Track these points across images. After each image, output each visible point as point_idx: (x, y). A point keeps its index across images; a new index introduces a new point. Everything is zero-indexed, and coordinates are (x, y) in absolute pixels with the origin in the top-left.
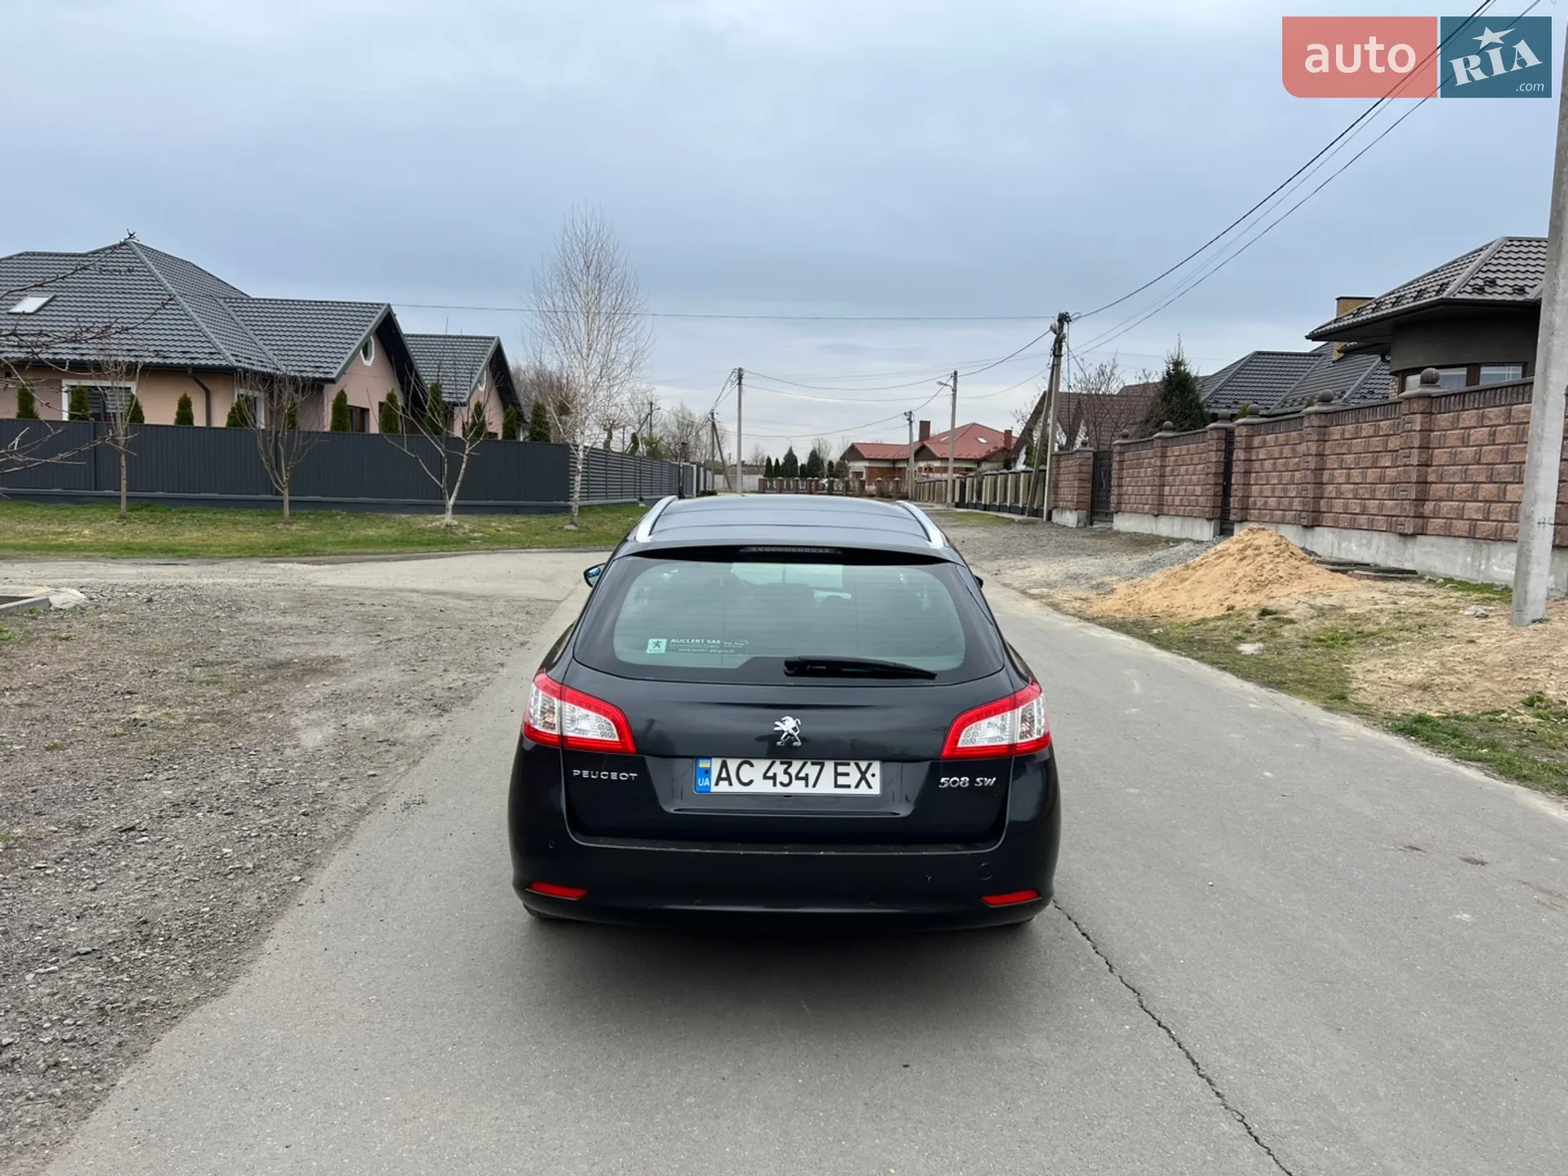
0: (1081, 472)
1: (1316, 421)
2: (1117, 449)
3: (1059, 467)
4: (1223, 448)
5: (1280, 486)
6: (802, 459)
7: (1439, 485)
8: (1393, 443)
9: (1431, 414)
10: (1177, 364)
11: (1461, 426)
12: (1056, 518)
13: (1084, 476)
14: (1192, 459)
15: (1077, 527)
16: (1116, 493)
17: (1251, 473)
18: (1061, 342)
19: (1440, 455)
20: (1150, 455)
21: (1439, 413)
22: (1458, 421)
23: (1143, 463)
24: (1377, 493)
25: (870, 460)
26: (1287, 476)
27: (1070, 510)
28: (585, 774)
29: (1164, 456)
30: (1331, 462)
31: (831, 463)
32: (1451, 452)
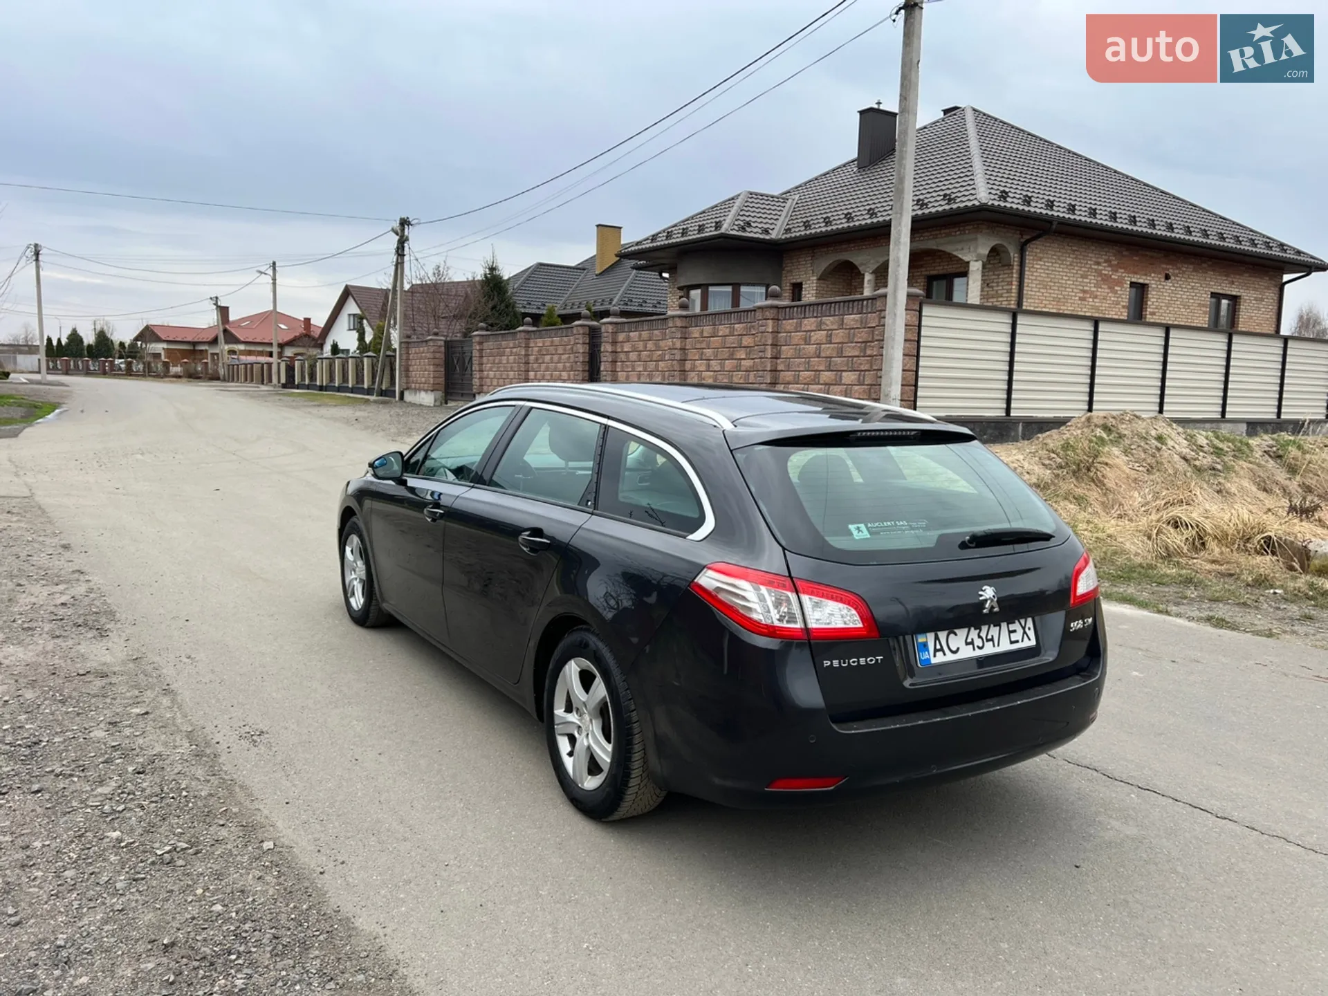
0: (434, 358)
1: (679, 323)
2: (477, 339)
3: (408, 353)
4: (587, 341)
5: (646, 373)
6: (89, 338)
7: (786, 373)
8: (747, 341)
9: (778, 320)
10: (492, 269)
11: (803, 329)
12: (408, 397)
13: (437, 361)
14: (556, 350)
15: (434, 406)
16: (478, 376)
17: (616, 362)
18: (404, 242)
19: (786, 351)
20: (511, 345)
21: (785, 319)
22: (801, 326)
23: (504, 352)
24: (734, 378)
25: (168, 342)
26: (652, 365)
27: (426, 391)
28: (836, 663)
29: (527, 347)
30: (693, 354)
31: (122, 344)
32: (796, 349)
